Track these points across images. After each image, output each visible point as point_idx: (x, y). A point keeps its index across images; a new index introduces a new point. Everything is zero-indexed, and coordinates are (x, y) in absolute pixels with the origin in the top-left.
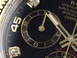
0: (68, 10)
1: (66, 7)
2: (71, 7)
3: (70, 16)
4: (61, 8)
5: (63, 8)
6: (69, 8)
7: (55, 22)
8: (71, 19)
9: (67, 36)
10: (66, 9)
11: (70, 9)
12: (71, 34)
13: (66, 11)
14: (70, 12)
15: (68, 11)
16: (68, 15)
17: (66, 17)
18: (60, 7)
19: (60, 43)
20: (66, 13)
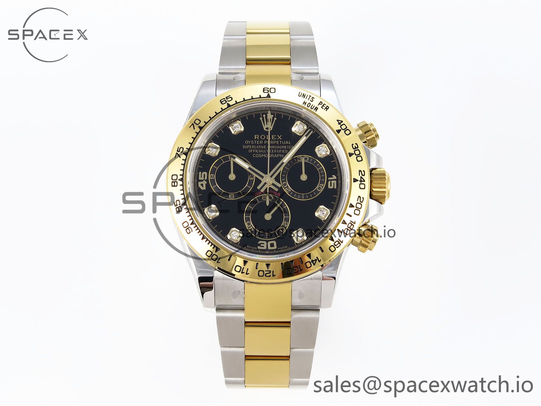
0: (254, 147)
1: (251, 144)
2: (256, 142)
3: (259, 153)
4: (246, 147)
5: (248, 147)
6: (254, 144)
7: (246, 166)
8: (260, 156)
9: (263, 177)
10: (252, 146)
11: (256, 145)
12: (266, 173)
13: (252, 149)
14: (257, 149)
15: (254, 149)
16: (255, 153)
17: (254, 156)
18: (244, 147)
19: (259, 188)
20: (253, 150)
